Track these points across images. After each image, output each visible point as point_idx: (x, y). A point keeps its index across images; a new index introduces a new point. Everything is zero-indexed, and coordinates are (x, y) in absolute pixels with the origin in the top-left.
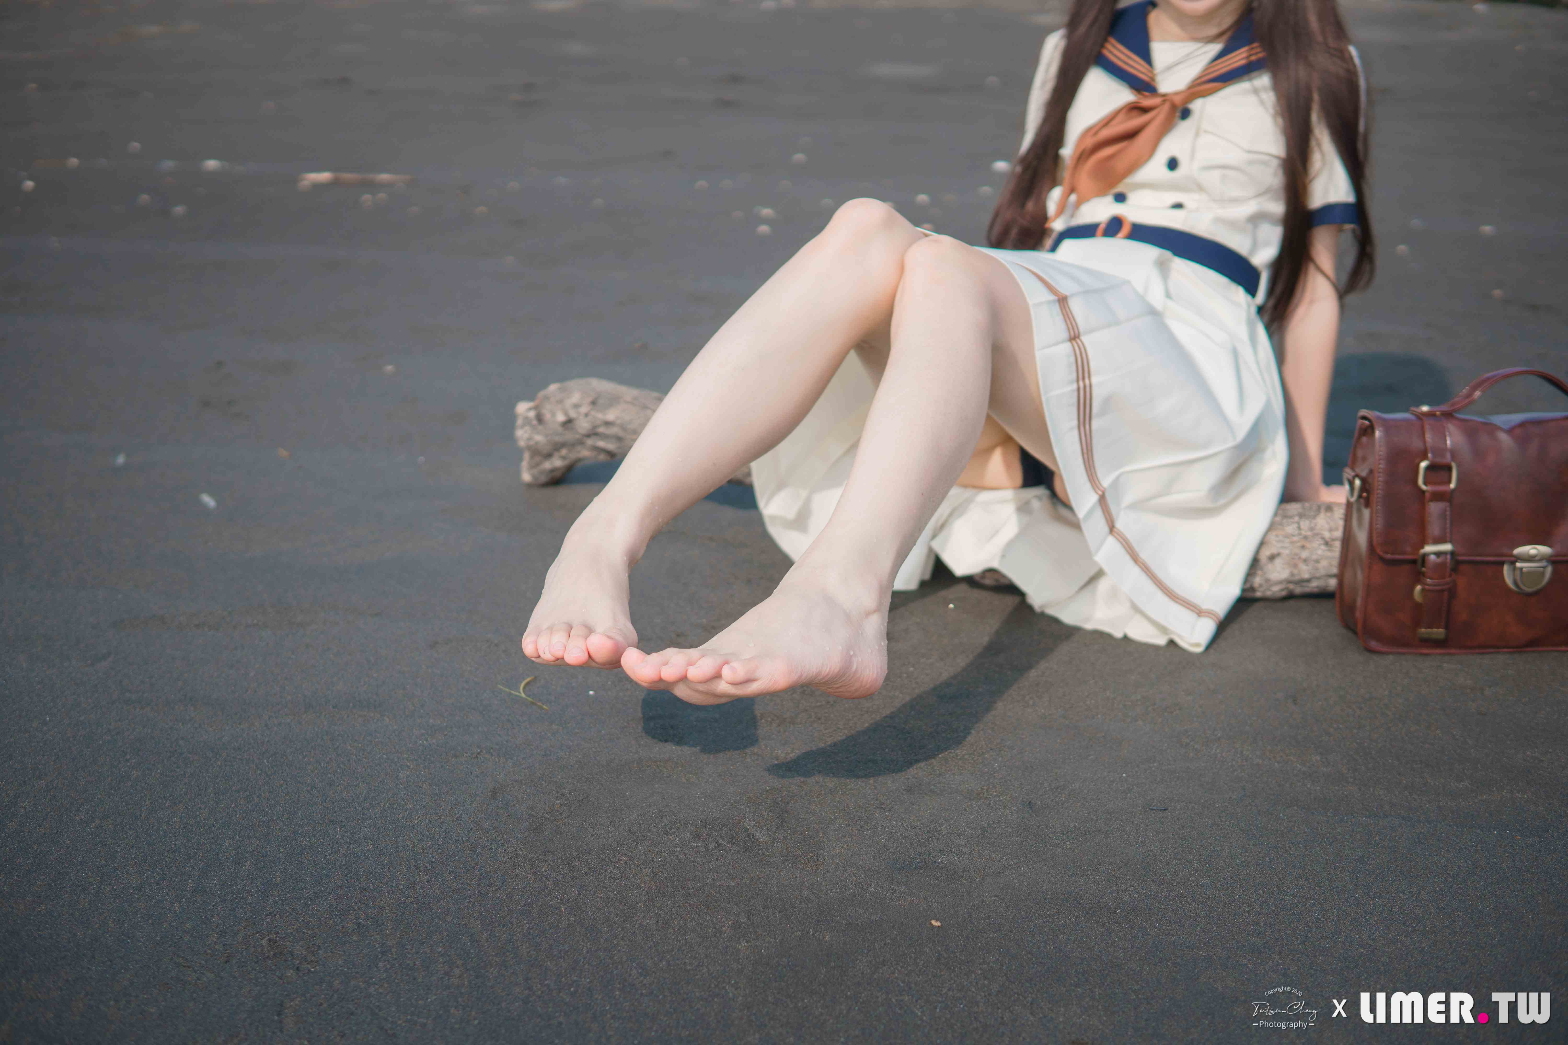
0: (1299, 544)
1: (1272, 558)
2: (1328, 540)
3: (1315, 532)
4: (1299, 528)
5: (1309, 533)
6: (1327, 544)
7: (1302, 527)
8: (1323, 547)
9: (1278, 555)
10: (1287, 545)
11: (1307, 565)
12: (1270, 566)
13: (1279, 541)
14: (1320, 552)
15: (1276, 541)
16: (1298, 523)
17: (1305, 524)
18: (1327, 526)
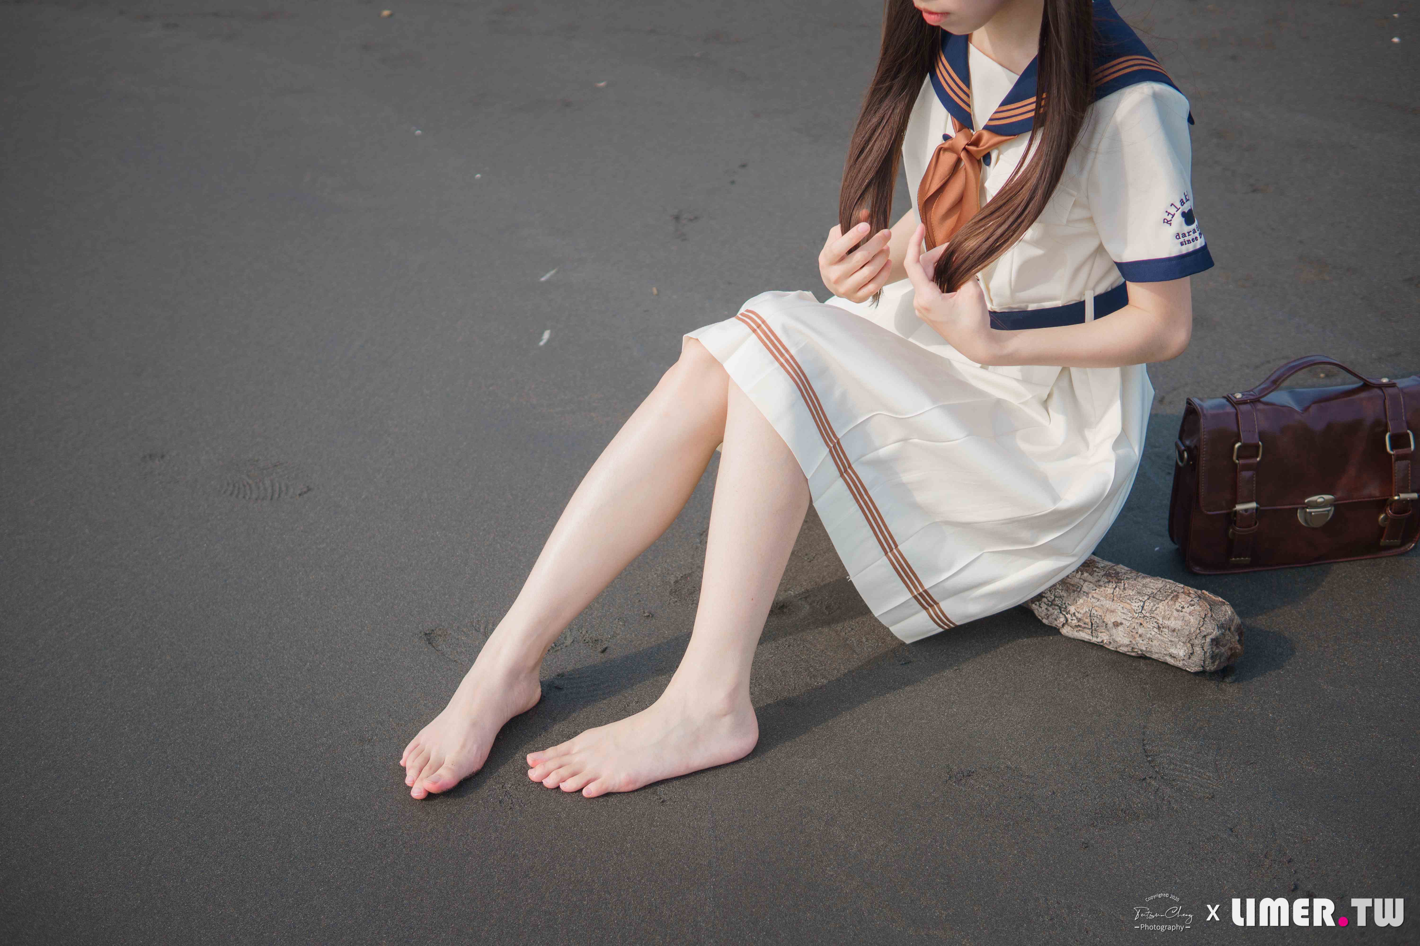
0: (1139, 621)
1: (1116, 625)
2: (1161, 626)
3: (1152, 615)
4: (1143, 607)
5: (1148, 615)
6: (1159, 628)
7: (1145, 607)
8: (1155, 630)
9: (1121, 624)
10: (1128, 619)
11: (1143, 640)
12: (1114, 630)
13: (1124, 613)
14: (1153, 633)
15: (1122, 613)
16: (1144, 602)
17: (1149, 605)
18: (1163, 613)
